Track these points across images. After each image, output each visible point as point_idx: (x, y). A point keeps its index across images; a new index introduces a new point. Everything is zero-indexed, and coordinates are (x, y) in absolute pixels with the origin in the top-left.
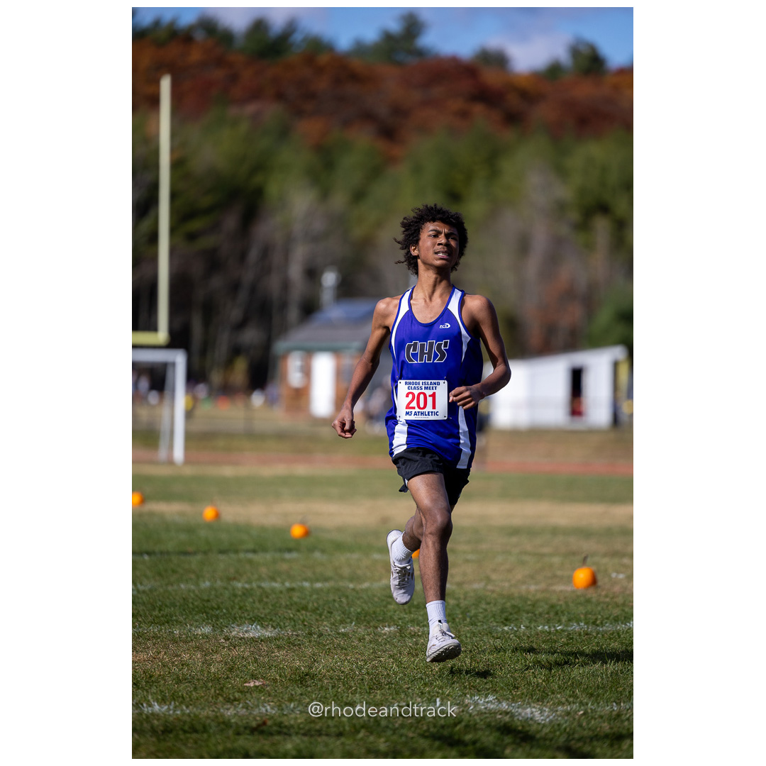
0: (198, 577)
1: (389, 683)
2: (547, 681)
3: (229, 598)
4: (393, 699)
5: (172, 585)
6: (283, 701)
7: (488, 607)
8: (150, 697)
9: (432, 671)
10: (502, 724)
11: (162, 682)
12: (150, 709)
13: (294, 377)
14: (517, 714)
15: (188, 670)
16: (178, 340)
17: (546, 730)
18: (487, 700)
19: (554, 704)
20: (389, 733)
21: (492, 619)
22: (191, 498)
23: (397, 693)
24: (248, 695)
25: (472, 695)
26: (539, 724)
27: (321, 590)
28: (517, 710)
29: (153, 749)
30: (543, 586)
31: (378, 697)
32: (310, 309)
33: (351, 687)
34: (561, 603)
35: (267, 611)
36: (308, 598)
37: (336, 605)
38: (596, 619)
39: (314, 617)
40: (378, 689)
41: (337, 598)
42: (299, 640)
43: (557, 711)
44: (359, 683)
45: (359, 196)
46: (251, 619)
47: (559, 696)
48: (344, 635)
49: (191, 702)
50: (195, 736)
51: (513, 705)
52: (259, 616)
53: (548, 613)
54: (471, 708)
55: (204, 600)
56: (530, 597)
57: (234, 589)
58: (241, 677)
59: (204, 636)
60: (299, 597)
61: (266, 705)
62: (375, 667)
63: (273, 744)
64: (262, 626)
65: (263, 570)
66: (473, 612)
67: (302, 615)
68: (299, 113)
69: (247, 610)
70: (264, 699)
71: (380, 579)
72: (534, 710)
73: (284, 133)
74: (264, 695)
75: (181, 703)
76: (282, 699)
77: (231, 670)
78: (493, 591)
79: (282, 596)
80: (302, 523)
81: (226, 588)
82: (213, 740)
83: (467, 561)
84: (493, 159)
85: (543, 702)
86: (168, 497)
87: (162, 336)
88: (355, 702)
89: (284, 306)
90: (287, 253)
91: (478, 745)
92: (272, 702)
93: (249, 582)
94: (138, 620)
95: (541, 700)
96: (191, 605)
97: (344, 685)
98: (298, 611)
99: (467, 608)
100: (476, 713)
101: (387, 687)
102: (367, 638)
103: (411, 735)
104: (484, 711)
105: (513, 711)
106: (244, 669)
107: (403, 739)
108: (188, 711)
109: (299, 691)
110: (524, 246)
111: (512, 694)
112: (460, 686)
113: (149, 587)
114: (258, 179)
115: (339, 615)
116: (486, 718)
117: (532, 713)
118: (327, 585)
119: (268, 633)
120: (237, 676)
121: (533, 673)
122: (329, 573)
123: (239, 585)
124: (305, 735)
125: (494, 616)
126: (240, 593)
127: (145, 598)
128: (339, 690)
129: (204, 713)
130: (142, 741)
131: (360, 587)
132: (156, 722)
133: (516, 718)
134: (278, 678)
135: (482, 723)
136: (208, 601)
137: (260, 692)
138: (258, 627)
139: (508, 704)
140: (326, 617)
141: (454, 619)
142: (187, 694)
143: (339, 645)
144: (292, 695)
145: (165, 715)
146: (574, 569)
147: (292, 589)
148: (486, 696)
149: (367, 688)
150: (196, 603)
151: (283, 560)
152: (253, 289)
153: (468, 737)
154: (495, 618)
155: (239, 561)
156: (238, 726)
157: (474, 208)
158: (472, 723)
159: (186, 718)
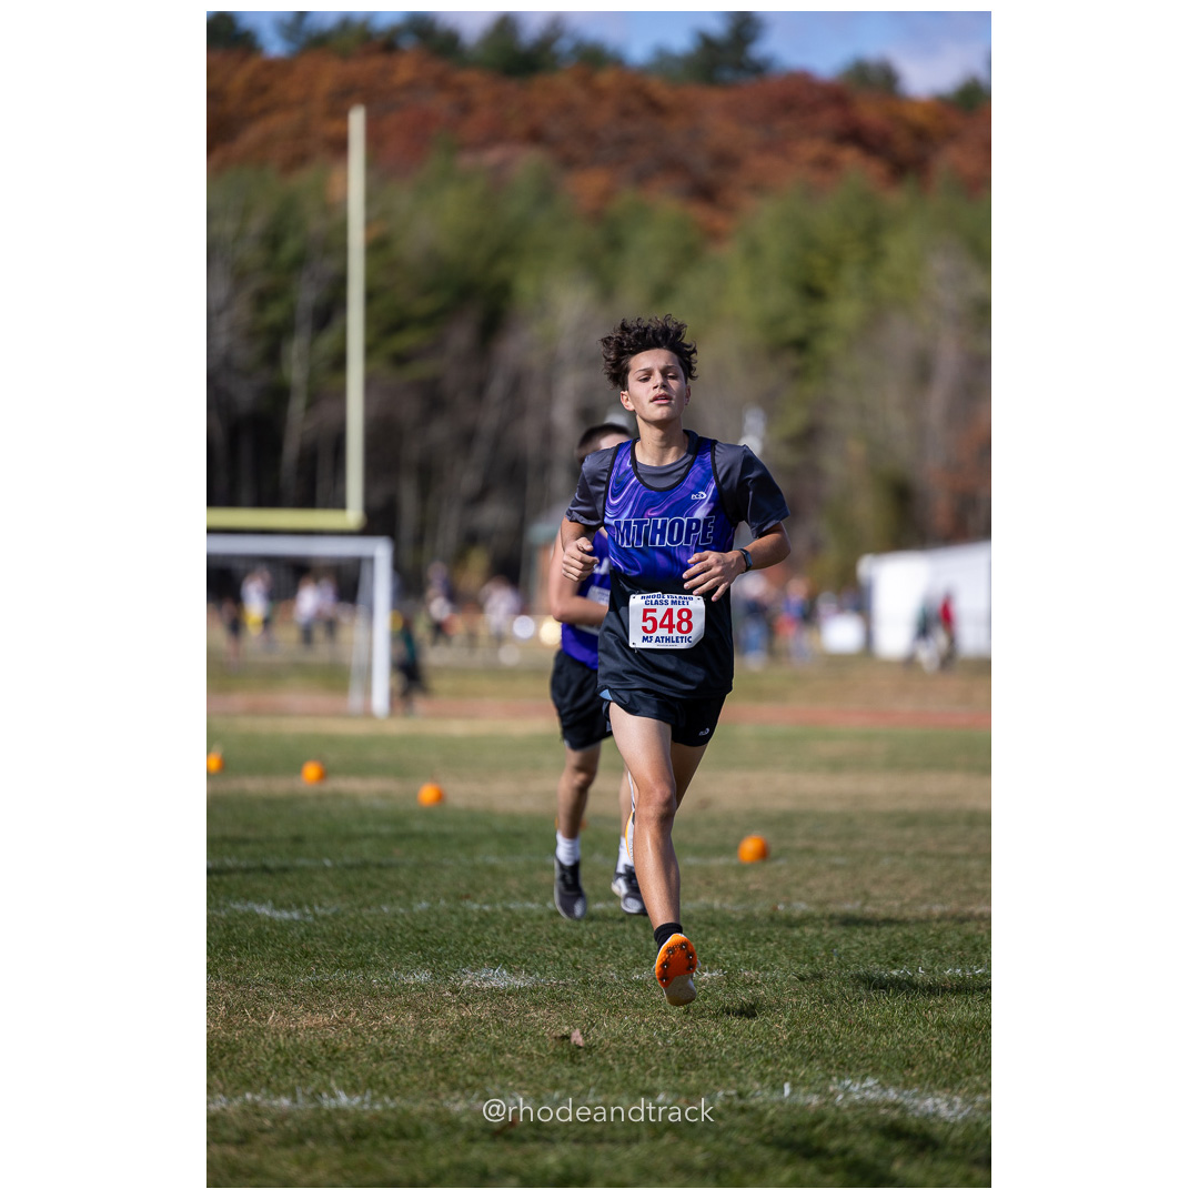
0: (409, 894)
1: (710, 1060)
2: (959, 1055)
3: (459, 927)
4: (716, 1084)
5: (369, 908)
6: (542, 1088)
7: (867, 938)
8: (333, 1083)
9: (777, 1040)
10: (888, 1123)
11: (352, 1060)
12: (333, 1101)
14: (911, 1107)
15: (393, 1040)
16: (379, 521)
17: (958, 1133)
18: (864, 1085)
19: (970, 1091)
20: (710, 1138)
21: (874, 958)
22: (400, 771)
23: (723, 1075)
24: (488, 1079)
25: (841, 1078)
26: (946, 1123)
27: (604, 913)
28: (911, 1101)
29: (337, 1164)
30: (953, 906)
31: (693, 1081)
33: (650, 1066)
34: (981, 932)
35: (519, 947)
37: (627, 936)
39: (591, 956)
40: (692, 1069)
41: (628, 927)
42: (568, 993)
43: (974, 1102)
44: (663, 1060)
45: (662, 293)
46: (492, 959)
47: (978, 1078)
48: (639, 984)
49: (398, 1092)
50: (403, 1143)
51: (906, 1092)
52: (504, 955)
53: (961, 949)
54: (840, 1097)
55: (419, 931)
57: (466, 914)
58: (477, 1052)
59: (423, 988)
60: (568, 926)
61: (515, 1094)
62: (687, 1035)
63: (527, 1156)
64: (510, 971)
65: (513, 883)
66: (843, 947)
67: (573, 953)
68: (569, 163)
69: (486, 946)
70: (513, 1086)
71: (697, 897)
72: (938, 1101)
73: (545, 197)
74: (512, 1080)
75: (382, 1092)
76: (541, 1084)
77: (461, 1039)
78: (875, 914)
79: (541, 923)
81: (453, 912)
82: (431, 1151)
83: (834, 867)
84: (872, 233)
85: (953, 1089)
86: (363, 769)
87: (353, 515)
88: (655, 1089)
89: (545, 466)
90: (549, 384)
91: (850, 1156)
92: (526, 1089)
93: (491, 902)
94: (314, 963)
95: (950, 1084)
96: (399, 939)
97: (639, 1063)
98: (568, 947)
99: (834, 940)
100: (845, 1106)
101: (707, 1065)
103: (743, 1140)
104: (860, 1103)
105: (906, 1102)
106: (481, 1038)
107: (732, 1147)
108: (392, 1105)
109: (568, 1072)
110: (923, 371)
111: (904, 1076)
112: (823, 1064)
113: (333, 910)
114: (504, 268)
115: (632, 953)
116: (863, 1113)
117: (935, 1105)
119: (519, 982)
120: (471, 1049)
121: (937, 1042)
123: (476, 907)
124: (576, 1141)
125: (876, 954)
126: (476, 919)
127: (326, 928)
128: (631, 1071)
129: (418, 1108)
130: (321, 1152)
132: (342, 1123)
133: (910, 1114)
134: (535, 1052)
135: (856, 1122)
136: (426, 931)
137: (507, 1074)
138: (504, 972)
139: (896, 1093)
140: (611, 957)
141: (812, 959)
142: (391, 1077)
143: (631, 1000)
144: (557, 1078)
145: (356, 1111)
148: (863, 1079)
149: (675, 1067)
150: (407, 936)
151: (544, 867)
152: (498, 441)
153: (834, 1144)
154: (877, 956)
155: (475, 868)
156: (471, 1128)
157: (845, 311)
158: (840, 1122)
159: (389, 1116)
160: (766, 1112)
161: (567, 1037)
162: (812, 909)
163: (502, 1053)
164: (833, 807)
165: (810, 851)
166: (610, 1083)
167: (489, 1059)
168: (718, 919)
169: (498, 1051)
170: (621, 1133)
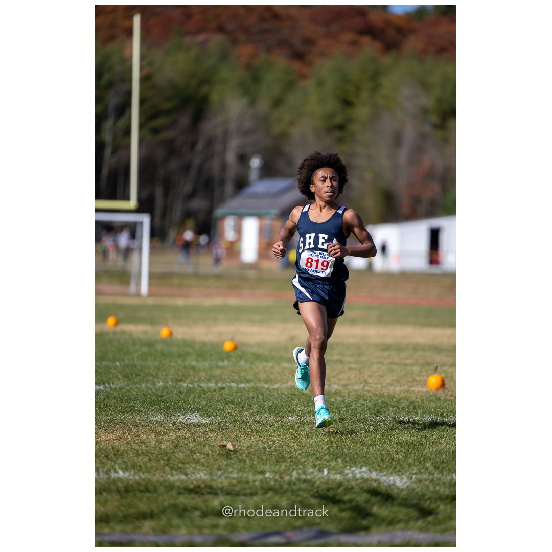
0: (155, 379)
1: (291, 458)
2: (406, 457)
3: (177, 394)
4: (293, 468)
5: (136, 385)
6: (213, 470)
7: (365, 402)
8: (116, 466)
9: (322, 449)
10: (372, 488)
11: (126, 455)
12: (116, 475)
13: (229, 234)
14: (382, 481)
15: (145, 446)
16: (145, 206)
17: (404, 493)
18: (361, 470)
19: (410, 474)
20: (289, 494)
21: (368, 411)
22: (152, 321)
23: (297, 465)
24: (188, 465)
25: (351, 467)
26: (399, 488)
27: (244, 389)
28: (383, 478)
30: (406, 387)
31: (283, 467)
32: (241, 184)
33: (263, 460)
34: (417, 400)
35: (204, 404)
36: (234, 394)
37: (255, 400)
38: (443, 412)
39: (238, 409)
40: (283, 462)
41: (255, 396)
42: (226, 426)
43: (412, 479)
44: (269, 458)
45: (277, 102)
46: (191, 409)
48: (259, 422)
49: (146, 471)
50: (148, 495)
51: (380, 474)
52: (197, 408)
53: (408, 408)
54: (350, 476)
55: (159, 396)
56: (396, 396)
57: (180, 388)
58: (183, 452)
59: (158, 422)
60: (228, 394)
61: (200, 472)
62: (281, 446)
64: (200, 415)
65: (203, 374)
66: (354, 406)
67: (229, 407)
68: (235, 42)
69: (189, 404)
70: (199, 469)
71: (287, 382)
72: (395, 478)
73: (224, 57)
74: (199, 466)
75: (139, 471)
76: (213, 468)
77: (176, 446)
78: (369, 392)
79: (215, 393)
80: (232, 340)
81: (175, 387)
82: (161, 498)
83: (351, 369)
84: (375, 76)
85: (402, 473)
86: (135, 320)
87: (133, 203)
88: (265, 471)
89: (222, 182)
90: (225, 143)
91: (353, 503)
92: (206, 470)
93: (192, 383)
95: (401, 471)
96: (149, 400)
97: (258, 459)
98: (227, 404)
99: (350, 403)
100: (352, 480)
101: (289, 460)
102: (276, 425)
103: (305, 495)
104: (359, 478)
105: (380, 479)
106: (186, 446)
107: (299, 499)
108: (143, 477)
109: (225, 462)
110: (397, 140)
111: (380, 466)
112: (343, 460)
113: (119, 385)
114: (205, 89)
115: (256, 408)
116: (361, 483)
117: (394, 480)
118: (248, 385)
119: (204, 420)
120: (180, 451)
121: (396, 451)
122: (250, 377)
123: (185, 385)
124: (227, 494)
125: (369, 409)
126: (185, 391)
127: (116, 394)
128: (254, 462)
129: (155, 478)
130: (109, 498)
131: (272, 387)
132: (120, 485)
133: (382, 485)
134: (210, 453)
135: (357, 487)
136: (162, 396)
137: (197, 463)
138: (197, 416)
139: (376, 474)
140: (247, 409)
141: (340, 411)
142: (143, 464)
143: (255, 429)
144: (220, 465)
145: (127, 479)
146: (428, 376)
147: (223, 389)
148: (361, 468)
149: (274, 461)
150: (153, 398)
151: (217, 367)
152: (200, 169)
153: (346, 498)
154: (369, 410)
155: (185, 367)
156: (179, 488)
157: (362, 112)
158: (350, 487)
159: (142, 482)
160: (315, 482)
161: (225, 446)
162: (341, 388)
163: (195, 453)
164: (352, 341)
165: (340, 361)
166: (244, 468)
167: (189, 456)
168: (296, 393)
169: (193, 452)
170: (248, 491)
